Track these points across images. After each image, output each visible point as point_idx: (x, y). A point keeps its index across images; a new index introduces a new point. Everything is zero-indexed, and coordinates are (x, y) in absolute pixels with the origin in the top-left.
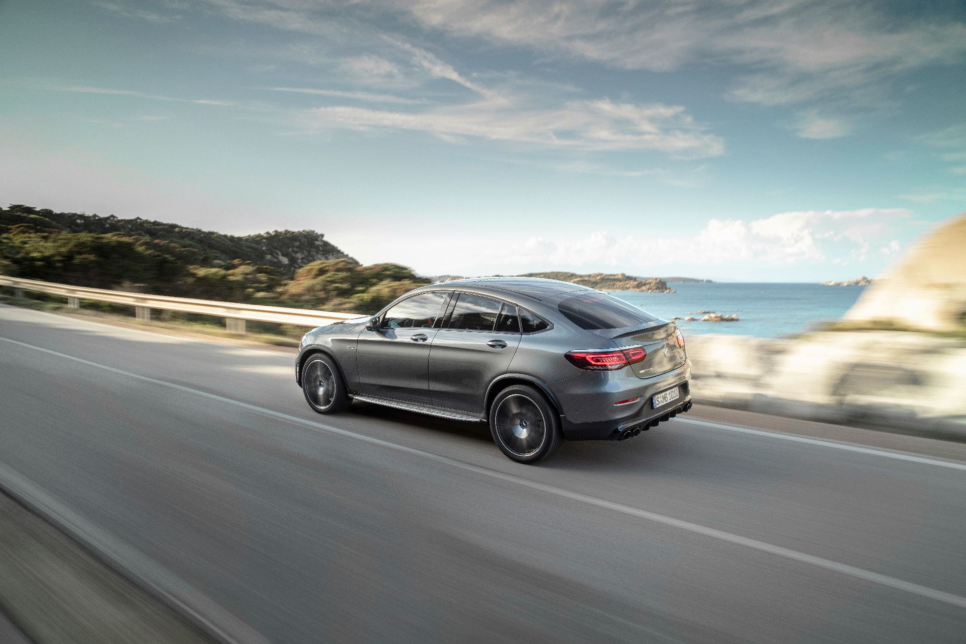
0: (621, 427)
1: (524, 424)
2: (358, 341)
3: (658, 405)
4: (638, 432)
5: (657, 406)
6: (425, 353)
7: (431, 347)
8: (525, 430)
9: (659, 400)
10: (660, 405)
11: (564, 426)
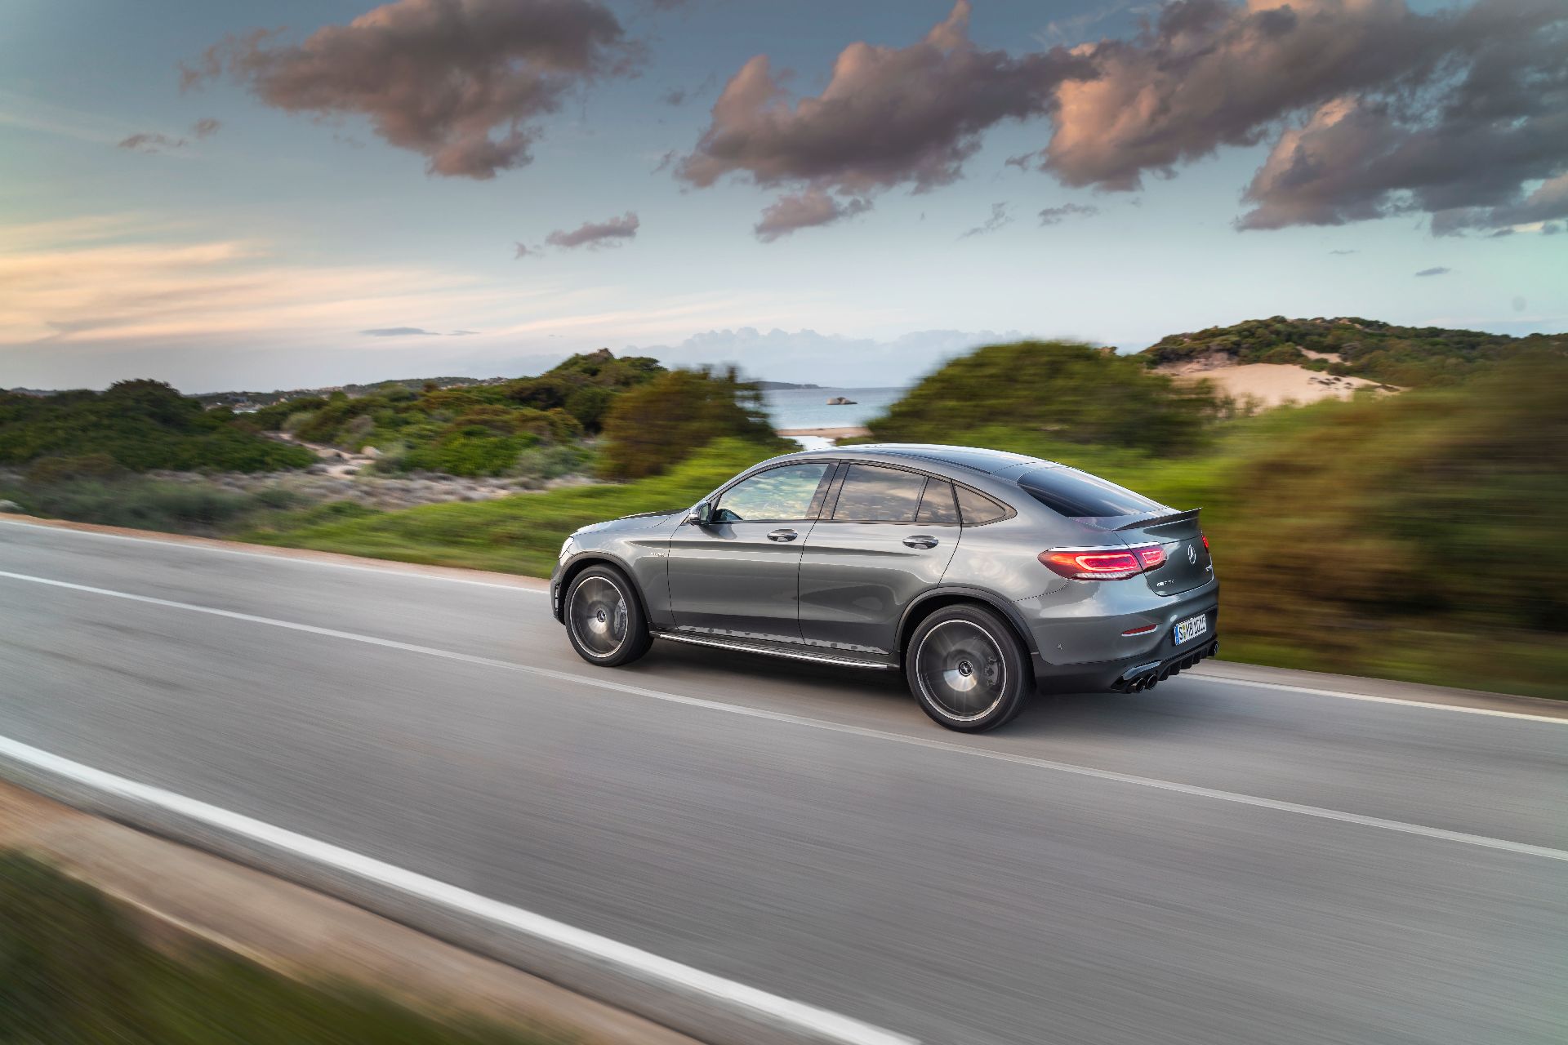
0: (1129, 673)
1: (966, 669)
2: (670, 544)
3: (1181, 639)
4: (1155, 680)
5: (1181, 642)
6: (792, 559)
7: (803, 549)
8: (971, 677)
9: (1182, 631)
10: (1183, 640)
11: (1039, 671)
